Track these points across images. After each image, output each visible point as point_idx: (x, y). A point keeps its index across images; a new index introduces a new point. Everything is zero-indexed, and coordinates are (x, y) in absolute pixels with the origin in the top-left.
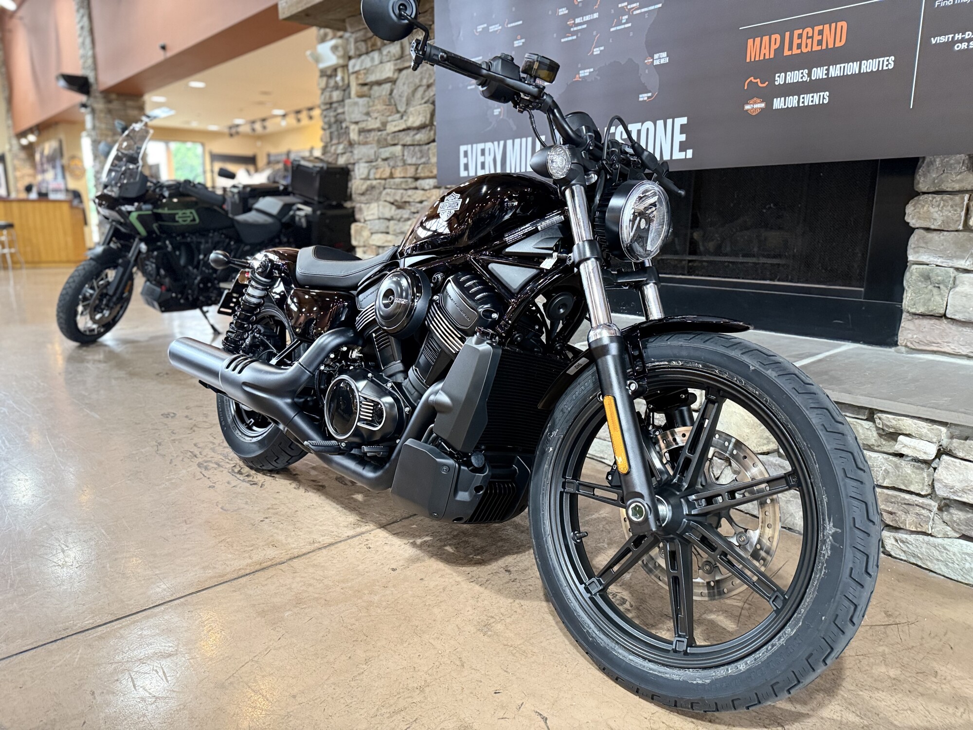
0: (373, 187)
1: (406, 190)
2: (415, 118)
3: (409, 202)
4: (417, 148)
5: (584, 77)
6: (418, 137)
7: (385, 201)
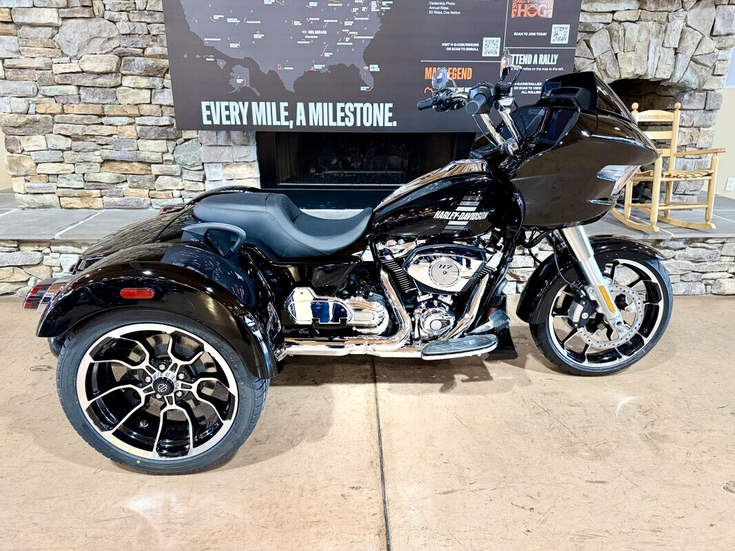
0: (35, 121)
1: (87, 125)
2: (96, 64)
3: (93, 136)
4: (98, 90)
5: (317, 70)
6: (100, 81)
7: (59, 134)
